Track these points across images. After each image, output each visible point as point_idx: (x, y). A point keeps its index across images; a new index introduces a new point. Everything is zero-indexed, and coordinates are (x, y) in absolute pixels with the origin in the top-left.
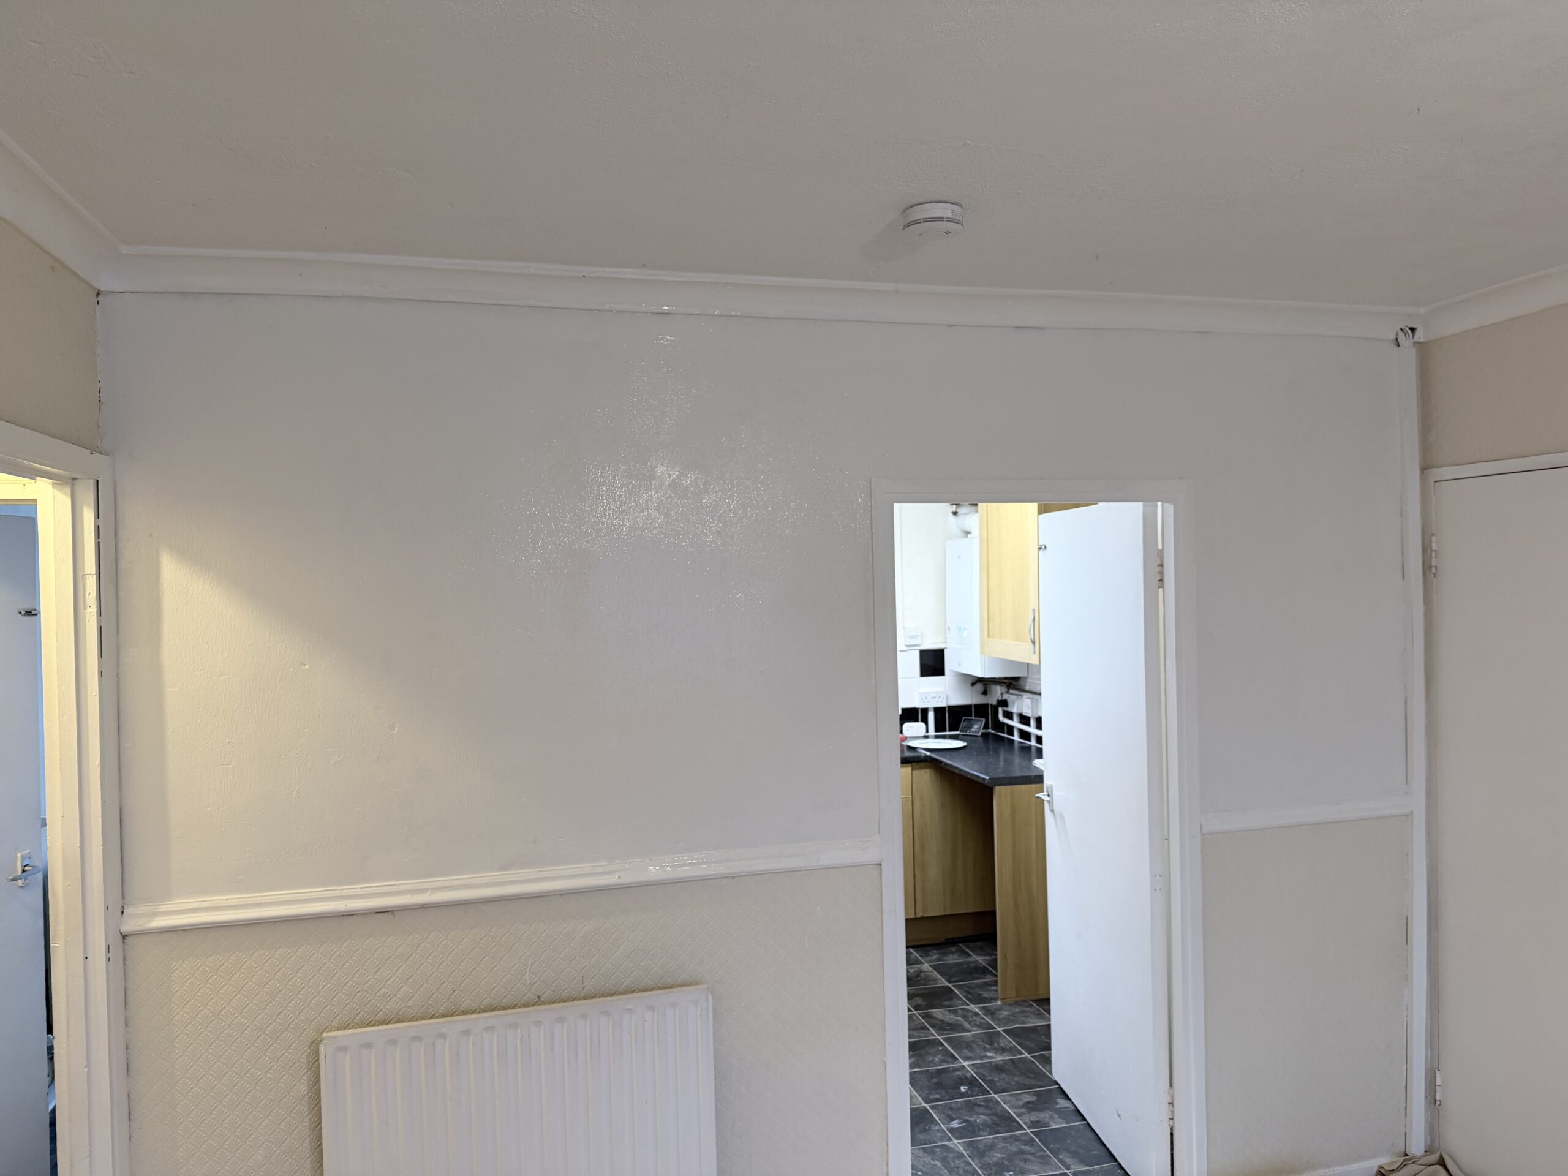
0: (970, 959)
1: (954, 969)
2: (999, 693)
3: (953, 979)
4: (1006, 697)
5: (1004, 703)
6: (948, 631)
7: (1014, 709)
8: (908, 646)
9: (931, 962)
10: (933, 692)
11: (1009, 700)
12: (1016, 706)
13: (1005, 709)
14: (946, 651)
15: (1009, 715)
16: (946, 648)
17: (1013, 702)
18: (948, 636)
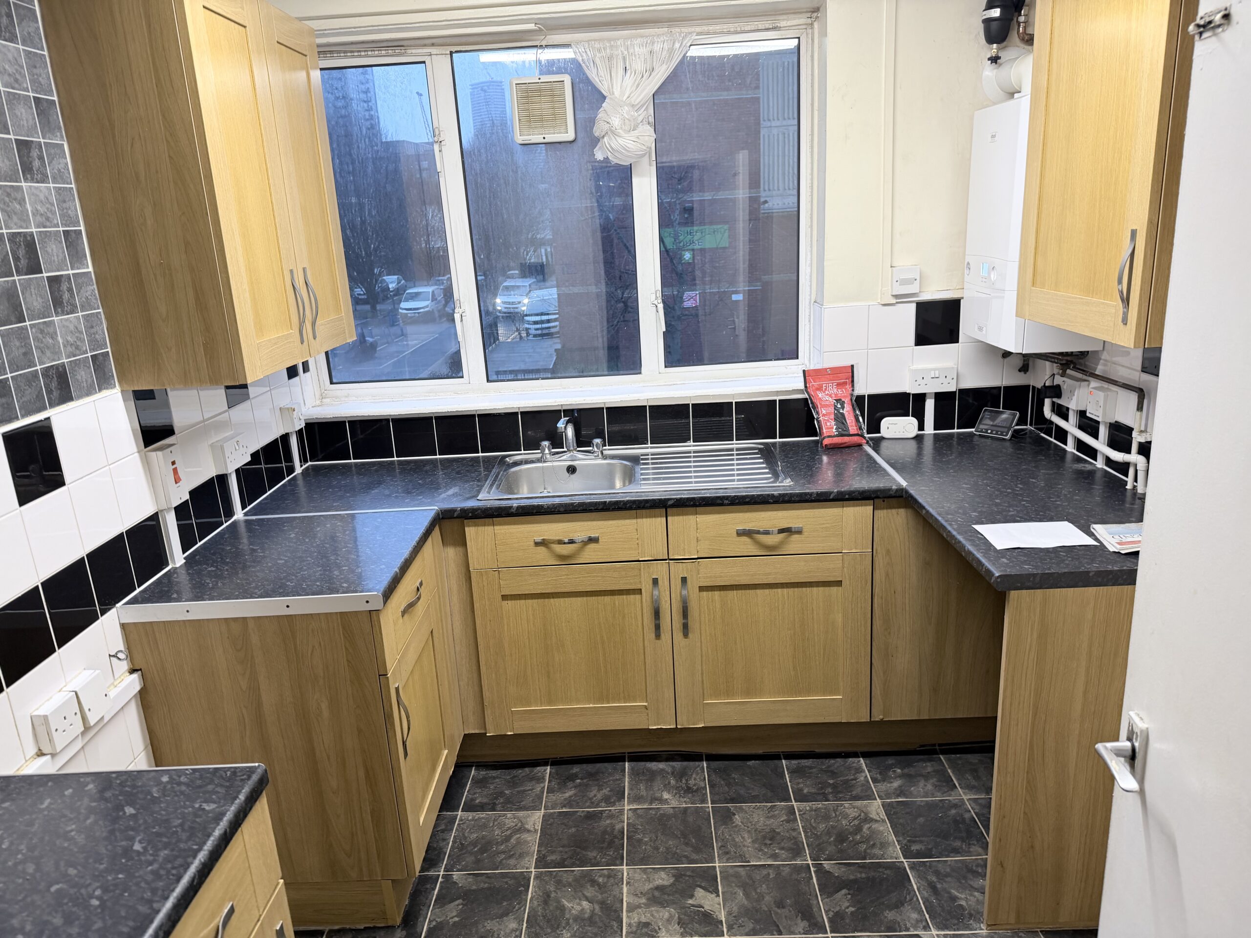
0: (952, 798)
1: (921, 820)
2: (1048, 373)
3: (915, 847)
4: (1058, 380)
5: (1056, 391)
6: (966, 271)
7: (1073, 404)
8: (896, 296)
9: (888, 796)
10: (935, 370)
11: (1064, 388)
12: (1075, 398)
13: (1055, 400)
14: (963, 303)
15: (1063, 413)
16: (963, 298)
17: (1072, 392)
18: (967, 278)
